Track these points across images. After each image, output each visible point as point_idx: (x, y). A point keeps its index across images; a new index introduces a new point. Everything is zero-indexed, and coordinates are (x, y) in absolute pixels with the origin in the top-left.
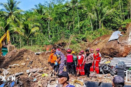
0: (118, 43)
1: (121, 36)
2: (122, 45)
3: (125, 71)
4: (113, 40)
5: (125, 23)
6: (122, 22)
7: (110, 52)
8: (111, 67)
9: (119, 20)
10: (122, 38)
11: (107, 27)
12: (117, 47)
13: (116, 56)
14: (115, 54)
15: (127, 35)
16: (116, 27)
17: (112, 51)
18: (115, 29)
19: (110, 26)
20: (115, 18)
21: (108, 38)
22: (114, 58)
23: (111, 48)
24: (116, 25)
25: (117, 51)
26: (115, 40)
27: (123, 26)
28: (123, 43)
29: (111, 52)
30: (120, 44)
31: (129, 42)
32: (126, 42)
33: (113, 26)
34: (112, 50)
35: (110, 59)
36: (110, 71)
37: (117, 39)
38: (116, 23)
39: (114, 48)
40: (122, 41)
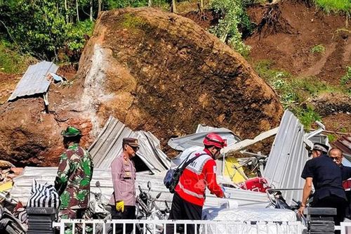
0: (46, 108)
1: (56, 82)
2: (61, 117)
3: (55, 224)
4: (26, 97)
5: (78, 32)
6: (70, 30)
7: (15, 143)
8: (14, 206)
9: (58, 21)
10: (62, 91)
11: (12, 42)
12: (42, 127)
13: (34, 161)
14: (34, 155)
15: (78, 81)
16: (45, 44)
17: (21, 141)
18: (42, 52)
19: (23, 37)
20: (45, 9)
21: (7, 87)
22: (29, 171)
23: (19, 130)
24: (46, 37)
25: (39, 141)
26: (36, 95)
27: (73, 45)
28: (63, 112)
29: (18, 145)
30: (52, 112)
31: (83, 108)
32: (75, 105)
33: (38, 41)
34: (21, 135)
35: (11, 172)
36: (9, 223)
37: (41, 95)
38: (48, 31)
39: (31, 129)
40: (60, 102)
